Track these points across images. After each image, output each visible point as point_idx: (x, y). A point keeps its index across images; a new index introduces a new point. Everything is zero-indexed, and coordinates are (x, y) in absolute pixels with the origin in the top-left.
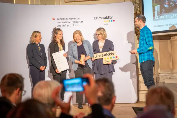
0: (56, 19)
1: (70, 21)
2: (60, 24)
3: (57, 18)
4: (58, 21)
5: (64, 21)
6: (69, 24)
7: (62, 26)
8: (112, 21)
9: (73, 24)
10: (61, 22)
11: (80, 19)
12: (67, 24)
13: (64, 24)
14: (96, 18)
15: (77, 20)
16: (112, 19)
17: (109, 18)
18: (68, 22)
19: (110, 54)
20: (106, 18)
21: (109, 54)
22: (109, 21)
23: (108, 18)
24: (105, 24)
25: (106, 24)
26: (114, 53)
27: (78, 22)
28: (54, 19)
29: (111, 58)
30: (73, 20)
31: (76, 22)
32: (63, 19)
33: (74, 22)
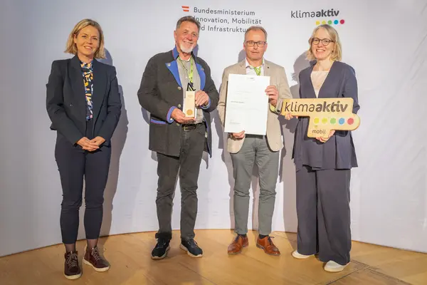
0: (191, 9)
1: (229, 17)
3: (196, 10)
4: (198, 15)
5: (213, 16)
6: (224, 25)
8: (336, 22)
9: (234, 25)
10: (206, 20)
11: (253, 13)
12: (219, 25)
13: (212, 25)
14: (295, 15)
15: (245, 17)
16: (338, 18)
17: (330, 14)
18: (222, 21)
19: (335, 108)
20: (321, 14)
22: (329, 22)
23: (326, 14)
28: (186, 8)
30: (234, 16)
31: (243, 22)
32: (212, 12)
33: (240, 22)
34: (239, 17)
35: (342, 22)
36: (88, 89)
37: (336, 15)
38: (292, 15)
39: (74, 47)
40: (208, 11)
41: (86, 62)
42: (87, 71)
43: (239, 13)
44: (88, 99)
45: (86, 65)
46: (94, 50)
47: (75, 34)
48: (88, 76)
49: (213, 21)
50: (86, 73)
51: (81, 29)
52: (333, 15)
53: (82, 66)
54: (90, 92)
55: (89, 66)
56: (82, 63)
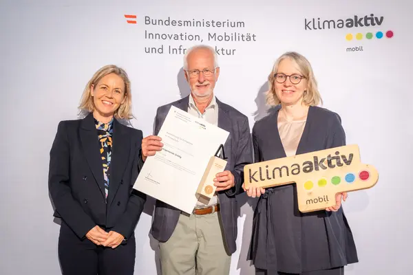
0: (140, 20)
1: (203, 32)
2: (157, 43)
3: (148, 21)
4: (152, 29)
5: (177, 30)
7: (166, 50)
8: (379, 35)
10: (164, 37)
11: (241, 24)
13: (175, 44)
14: (311, 25)
15: (230, 31)
16: (383, 29)
17: (369, 22)
18: (191, 38)
19: (334, 162)
20: (354, 22)
21: (329, 162)
22: (369, 36)
23: (363, 22)
24: (349, 49)
25: (356, 49)
26: (351, 156)
27: (235, 37)
28: (131, 19)
29: (336, 180)
30: (212, 30)
31: (226, 38)
32: (174, 23)
33: (220, 38)
34: (220, 31)
35: (390, 34)
36: (103, 158)
37: (379, 23)
38: (307, 26)
39: (90, 102)
40: (169, 22)
41: (104, 122)
42: (103, 133)
43: (218, 24)
44: (105, 170)
45: (103, 126)
46: (115, 106)
47: (94, 84)
48: (105, 140)
49: (176, 37)
50: (101, 136)
51: (101, 78)
52: (373, 24)
53: (97, 127)
54: (106, 162)
55: (106, 127)
56: (97, 123)
